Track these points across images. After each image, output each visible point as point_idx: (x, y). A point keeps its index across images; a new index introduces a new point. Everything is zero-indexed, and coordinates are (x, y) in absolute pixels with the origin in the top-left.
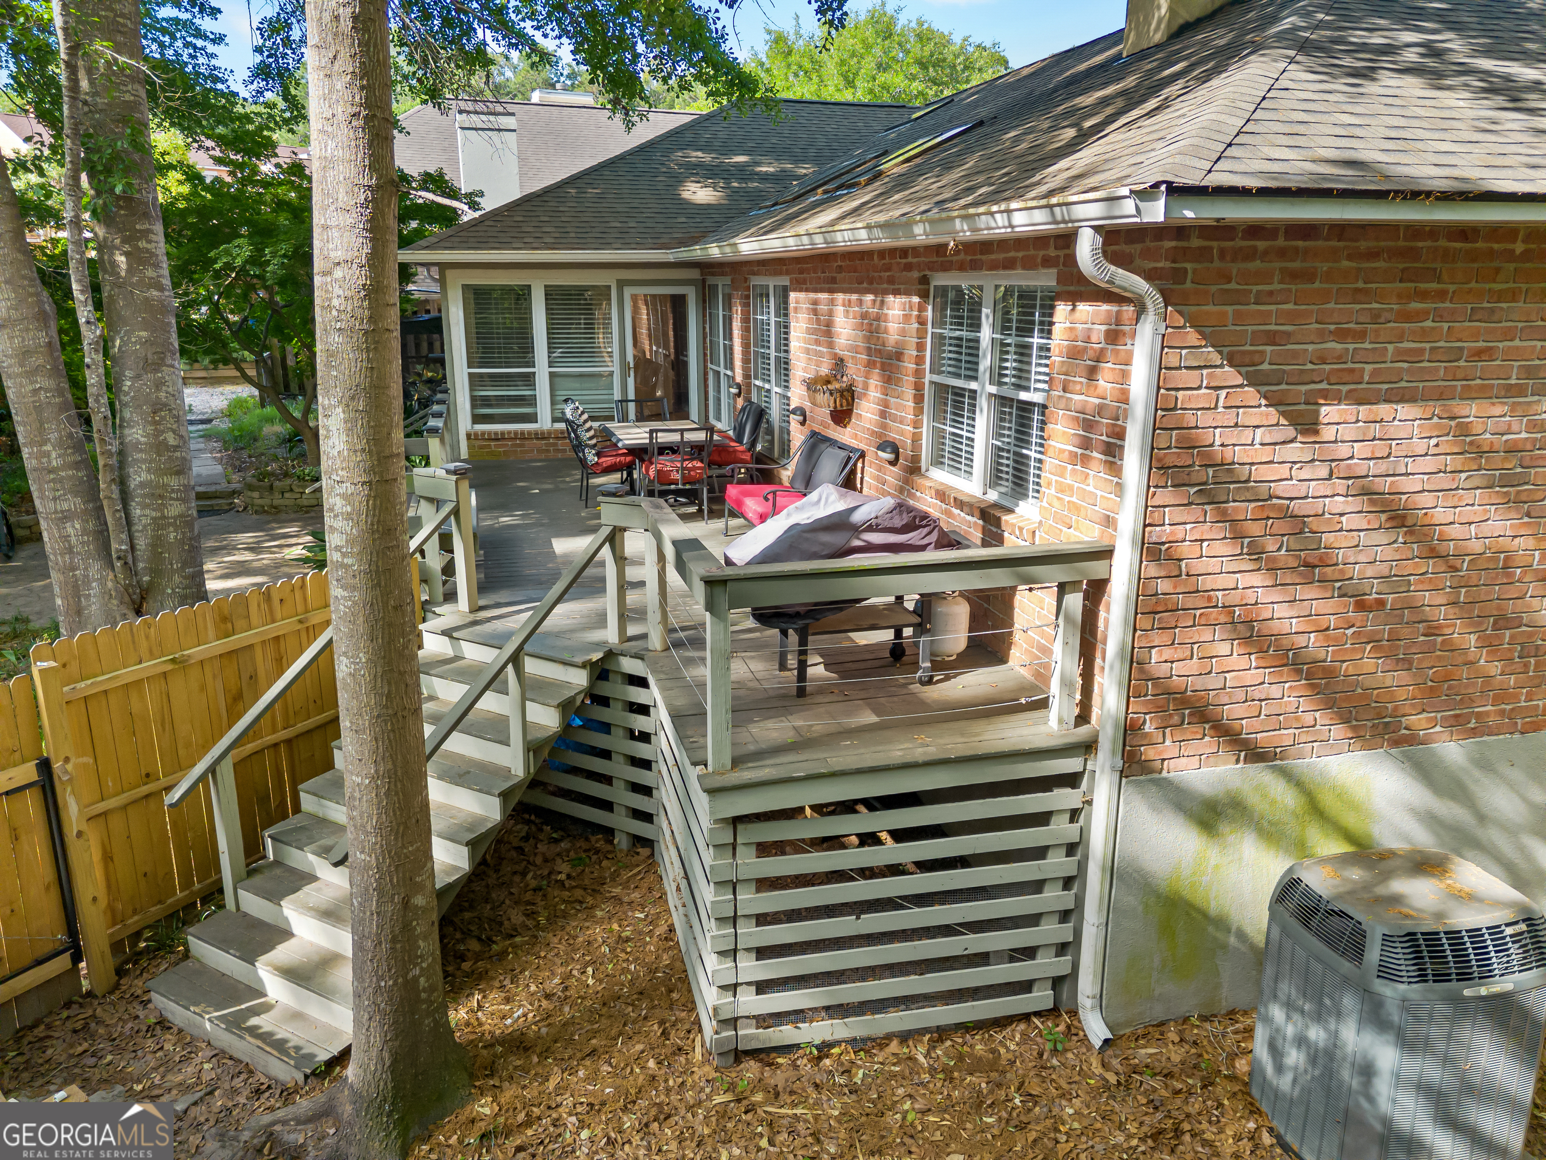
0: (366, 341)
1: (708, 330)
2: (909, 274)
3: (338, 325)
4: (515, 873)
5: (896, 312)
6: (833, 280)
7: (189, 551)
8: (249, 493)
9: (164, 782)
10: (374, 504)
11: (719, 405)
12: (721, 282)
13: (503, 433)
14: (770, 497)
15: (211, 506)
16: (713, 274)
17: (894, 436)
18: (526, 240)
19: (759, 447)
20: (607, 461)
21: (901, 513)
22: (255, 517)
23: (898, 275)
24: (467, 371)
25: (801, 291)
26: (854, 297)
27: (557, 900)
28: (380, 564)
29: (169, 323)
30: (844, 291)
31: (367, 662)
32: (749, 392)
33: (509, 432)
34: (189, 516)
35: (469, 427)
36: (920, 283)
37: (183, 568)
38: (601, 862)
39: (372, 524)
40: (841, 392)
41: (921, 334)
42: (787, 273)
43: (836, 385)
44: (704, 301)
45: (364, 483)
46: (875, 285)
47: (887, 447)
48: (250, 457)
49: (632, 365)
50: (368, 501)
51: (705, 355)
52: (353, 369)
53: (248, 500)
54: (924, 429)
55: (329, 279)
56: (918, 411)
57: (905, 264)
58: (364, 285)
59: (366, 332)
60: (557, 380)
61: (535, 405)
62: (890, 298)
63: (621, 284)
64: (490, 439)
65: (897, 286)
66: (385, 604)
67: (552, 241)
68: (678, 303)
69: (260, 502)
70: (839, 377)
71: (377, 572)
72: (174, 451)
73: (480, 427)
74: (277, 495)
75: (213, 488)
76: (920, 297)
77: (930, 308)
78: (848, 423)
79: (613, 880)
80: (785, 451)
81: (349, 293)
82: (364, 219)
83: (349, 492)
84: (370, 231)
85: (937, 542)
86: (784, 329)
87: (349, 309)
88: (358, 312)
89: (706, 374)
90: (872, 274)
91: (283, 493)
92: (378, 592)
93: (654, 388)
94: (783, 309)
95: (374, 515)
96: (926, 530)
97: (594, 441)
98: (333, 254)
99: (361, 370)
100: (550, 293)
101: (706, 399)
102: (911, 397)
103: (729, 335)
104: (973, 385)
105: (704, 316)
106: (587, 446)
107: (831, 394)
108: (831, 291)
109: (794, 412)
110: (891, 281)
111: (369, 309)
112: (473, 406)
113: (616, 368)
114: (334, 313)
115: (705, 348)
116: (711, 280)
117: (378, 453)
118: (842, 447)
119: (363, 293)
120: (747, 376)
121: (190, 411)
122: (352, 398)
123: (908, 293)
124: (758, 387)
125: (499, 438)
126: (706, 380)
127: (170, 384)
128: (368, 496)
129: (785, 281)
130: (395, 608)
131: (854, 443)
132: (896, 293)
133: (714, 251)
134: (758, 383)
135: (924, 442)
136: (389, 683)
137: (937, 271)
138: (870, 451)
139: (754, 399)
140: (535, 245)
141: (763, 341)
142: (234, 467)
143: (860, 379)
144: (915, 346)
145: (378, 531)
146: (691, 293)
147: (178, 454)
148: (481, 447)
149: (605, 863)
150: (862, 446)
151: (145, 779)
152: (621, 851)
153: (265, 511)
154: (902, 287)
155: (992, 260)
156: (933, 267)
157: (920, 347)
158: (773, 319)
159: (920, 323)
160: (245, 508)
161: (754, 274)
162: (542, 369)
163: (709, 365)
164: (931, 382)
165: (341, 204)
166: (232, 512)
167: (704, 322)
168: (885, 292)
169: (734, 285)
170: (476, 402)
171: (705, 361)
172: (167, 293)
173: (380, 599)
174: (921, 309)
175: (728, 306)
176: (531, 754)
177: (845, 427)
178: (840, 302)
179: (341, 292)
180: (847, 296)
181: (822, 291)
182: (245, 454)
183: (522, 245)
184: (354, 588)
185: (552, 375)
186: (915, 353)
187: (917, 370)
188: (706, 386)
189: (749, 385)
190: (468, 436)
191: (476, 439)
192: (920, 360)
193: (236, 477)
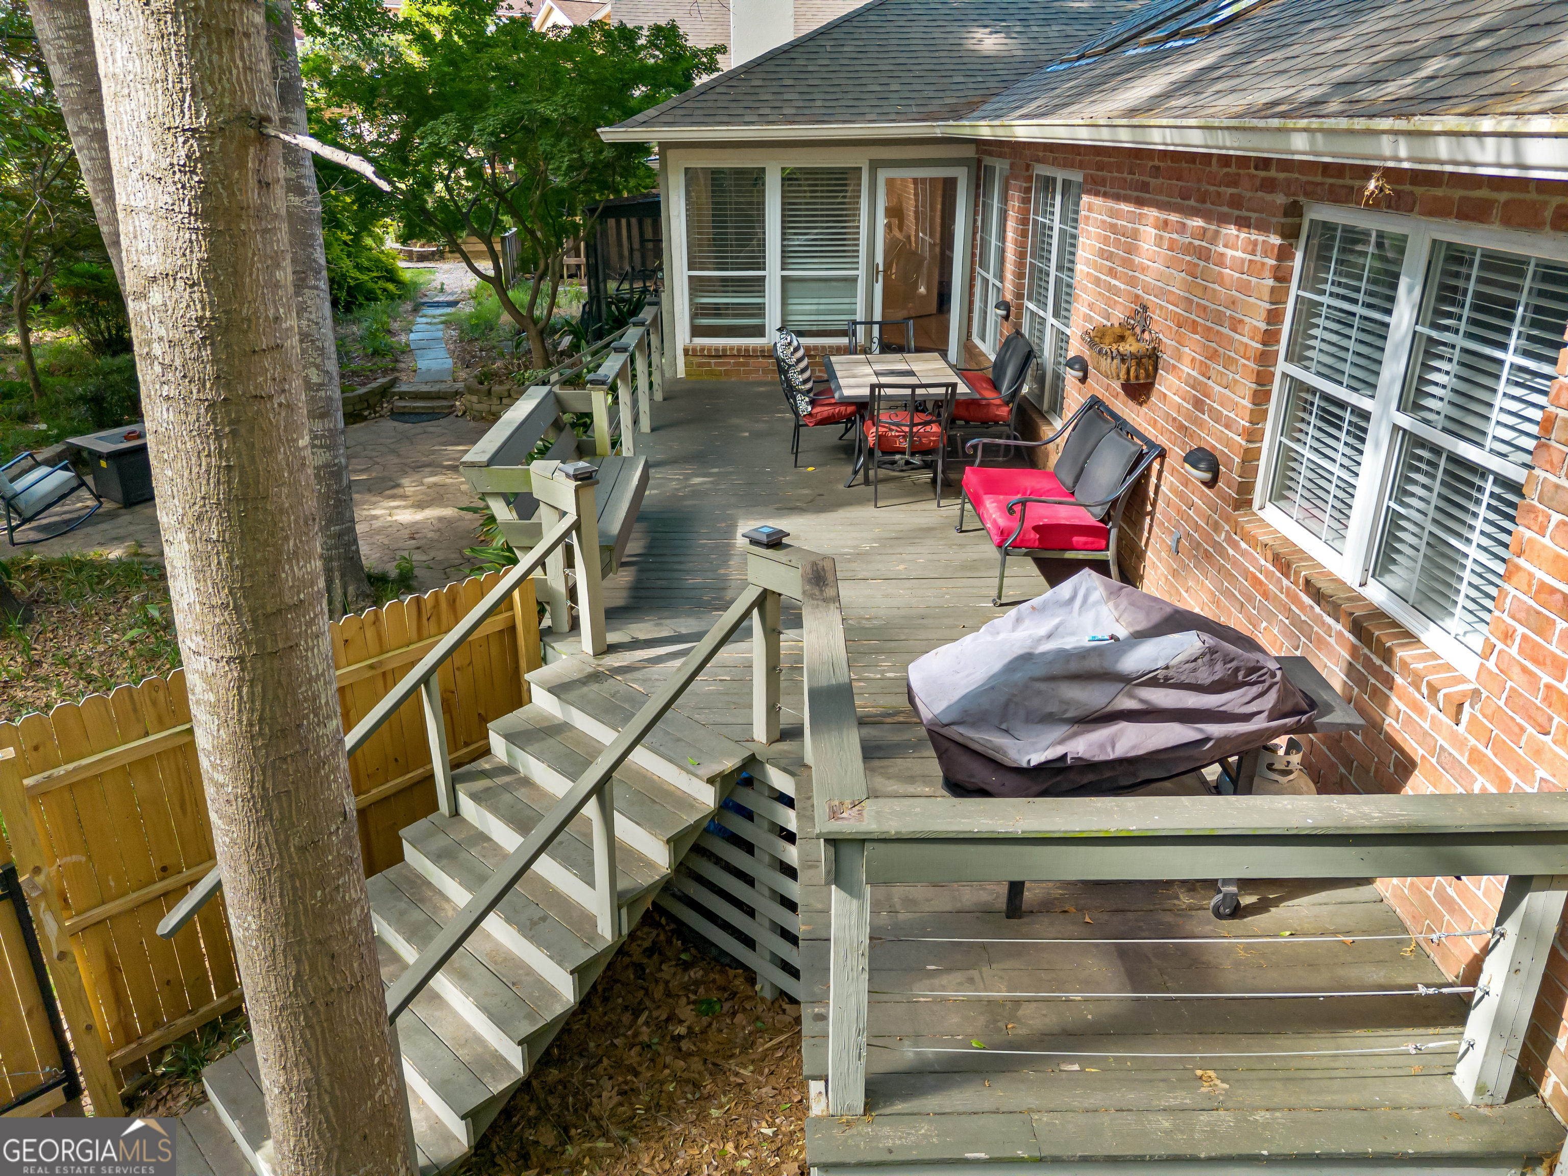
0: (214, 420)
1: (979, 223)
2: (1269, 197)
3: (165, 390)
4: (626, 1008)
5: (1239, 254)
6: (1145, 187)
7: (336, 506)
8: (468, 397)
9: (186, 874)
10: (252, 694)
11: (985, 319)
12: (1000, 166)
13: (724, 350)
14: (1018, 508)
15: (432, 408)
16: (990, 154)
17: (1211, 442)
18: (761, 112)
19: (1025, 389)
20: (823, 411)
21: (1212, 662)
22: (472, 424)
23: (1248, 194)
24: (687, 273)
25: (1097, 194)
26: (1174, 217)
27: (667, 1072)
28: (269, 785)
29: (312, 236)
30: (1160, 206)
31: (259, 930)
32: (1019, 316)
33: (732, 349)
34: (335, 465)
35: (687, 341)
36: (1286, 215)
37: (327, 527)
38: (734, 1014)
39: (251, 724)
40: (1138, 359)
41: (1277, 297)
42: (1081, 166)
43: (1130, 347)
44: (978, 187)
45: (230, 660)
46: (1208, 205)
47: (1200, 460)
48: (481, 350)
49: (881, 268)
50: (239, 688)
51: (973, 255)
52: (195, 470)
53: (468, 404)
54: (1265, 445)
55: (144, 308)
56: (1258, 416)
57: (1264, 179)
58: (200, 320)
59: (212, 406)
60: (791, 285)
61: (763, 316)
62: (1231, 230)
63: (875, 165)
64: (710, 356)
65: (1245, 213)
66: (283, 846)
67: (793, 111)
68: (949, 185)
69: (477, 407)
70: (1138, 330)
71: (264, 798)
72: (317, 390)
73: (700, 341)
74: (496, 401)
75: (436, 388)
76: (1284, 236)
77: (1299, 256)
78: (1145, 402)
79: (744, 1050)
80: (1057, 407)
81: (178, 335)
82: (190, 195)
83: (210, 671)
84: (204, 216)
85: (1272, 711)
86: (1069, 242)
87: (178, 363)
88: (195, 369)
89: (972, 279)
90: (1205, 187)
91: (501, 399)
92: (268, 828)
93: (915, 286)
94: (1071, 217)
95: (252, 710)
96: (1255, 690)
97: (809, 385)
98: (145, 261)
99: (208, 471)
100: (789, 179)
101: (970, 311)
102: (1248, 394)
103: (1002, 237)
104: (1366, 404)
105: (976, 205)
106: (799, 391)
107: (1123, 360)
108: (1140, 202)
109: (1070, 364)
110: (1236, 202)
111: (215, 361)
112: (694, 316)
113: (861, 273)
114: (158, 369)
115: (973, 246)
116: (988, 161)
117: (253, 610)
118: (1133, 433)
119: (199, 335)
120: (1019, 296)
121: (442, 290)
122: (199, 518)
123: (1262, 227)
124: (1032, 312)
125: (720, 354)
126: (972, 286)
127: (313, 309)
128: (241, 679)
129: (1077, 176)
130: (302, 849)
131: (1151, 433)
132: (1243, 223)
133: (985, 130)
134: (1031, 306)
135: (1262, 463)
136: (298, 961)
137: (1321, 200)
138: (1176, 453)
139: (1025, 331)
140: (771, 118)
141: (1043, 249)
142: (463, 360)
143: (1168, 342)
144: (1264, 314)
145: (261, 733)
146: (962, 175)
147: (323, 393)
148: (700, 365)
149: (740, 1018)
150: (1163, 441)
151: (162, 874)
152: (763, 999)
153: (483, 418)
154: (1254, 215)
155: (1436, 199)
156: (1315, 194)
157: (1274, 317)
158: (1057, 225)
159: (1277, 279)
160: (465, 412)
161: (1038, 161)
162: (773, 272)
163: (978, 269)
164: (1285, 375)
165: (147, 168)
166: (452, 417)
167: (976, 213)
168: (1223, 219)
169: (1013, 174)
170: (697, 311)
171: (973, 263)
172: (310, 198)
173: (271, 838)
174: (1284, 254)
175: (1004, 199)
176: (624, 911)
177: (1141, 404)
178: (1151, 220)
179: (163, 332)
180: (1163, 215)
181: (1126, 199)
182: (477, 345)
183: (755, 118)
184: (232, 821)
185: (784, 279)
186: (1263, 326)
187: (1263, 353)
188: (971, 294)
189: (1020, 307)
190: (686, 352)
191: (694, 355)
192: (1270, 337)
193: (463, 374)
